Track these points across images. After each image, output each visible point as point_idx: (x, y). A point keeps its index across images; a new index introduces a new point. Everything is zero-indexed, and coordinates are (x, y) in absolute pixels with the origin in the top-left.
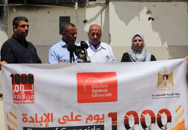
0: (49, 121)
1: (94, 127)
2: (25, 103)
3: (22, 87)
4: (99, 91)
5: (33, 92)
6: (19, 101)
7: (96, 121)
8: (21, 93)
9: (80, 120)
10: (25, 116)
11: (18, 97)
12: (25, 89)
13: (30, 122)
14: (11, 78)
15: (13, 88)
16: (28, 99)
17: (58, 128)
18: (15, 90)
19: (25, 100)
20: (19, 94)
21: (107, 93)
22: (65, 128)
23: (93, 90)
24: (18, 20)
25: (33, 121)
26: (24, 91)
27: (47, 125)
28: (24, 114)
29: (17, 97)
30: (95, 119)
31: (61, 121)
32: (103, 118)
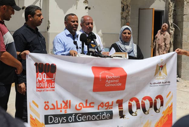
0: (67, 108)
1: (105, 113)
2: (47, 90)
3: (44, 75)
4: (112, 81)
5: (54, 80)
6: (42, 89)
7: (106, 107)
8: (44, 81)
9: (93, 107)
10: (47, 103)
11: (42, 85)
12: (47, 78)
13: (51, 109)
14: (35, 67)
15: (37, 77)
16: (49, 87)
17: (74, 114)
18: (39, 78)
19: (47, 87)
20: (42, 82)
21: (118, 83)
22: (81, 114)
23: (107, 80)
24: (35, 10)
25: (54, 109)
26: (46, 79)
27: (66, 111)
28: (47, 101)
29: (40, 85)
30: (106, 106)
31: (78, 108)
32: (112, 105)
